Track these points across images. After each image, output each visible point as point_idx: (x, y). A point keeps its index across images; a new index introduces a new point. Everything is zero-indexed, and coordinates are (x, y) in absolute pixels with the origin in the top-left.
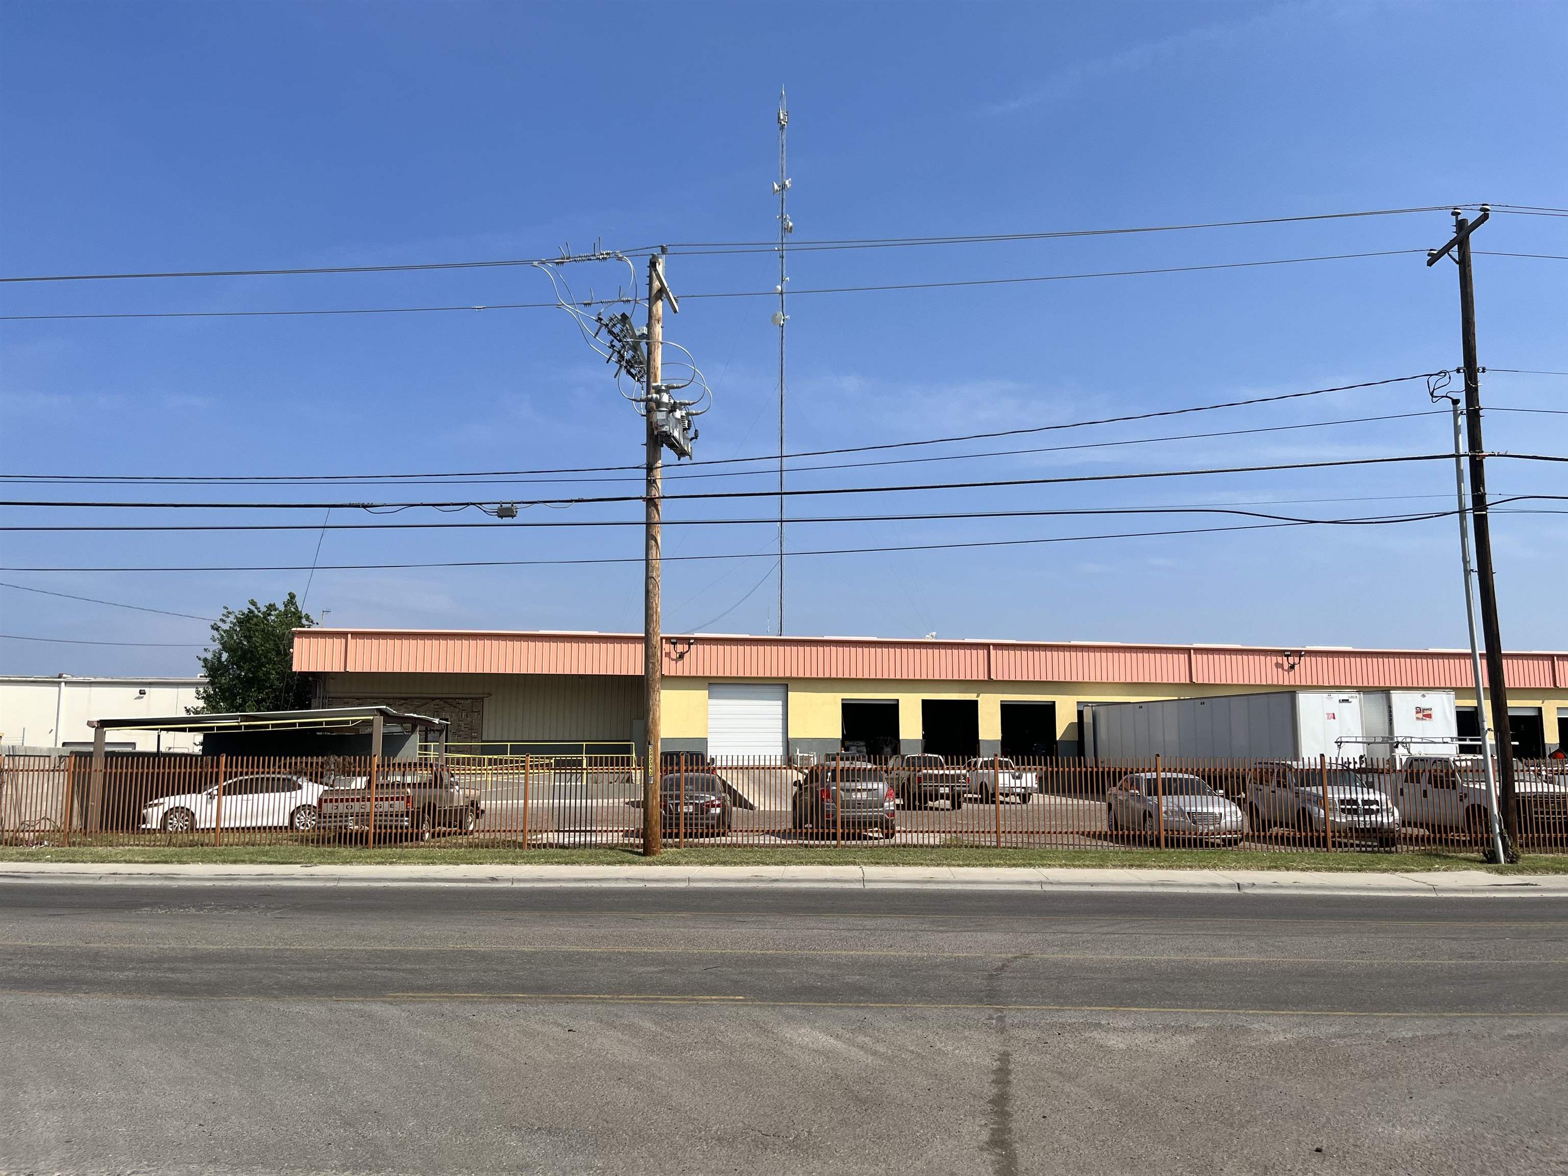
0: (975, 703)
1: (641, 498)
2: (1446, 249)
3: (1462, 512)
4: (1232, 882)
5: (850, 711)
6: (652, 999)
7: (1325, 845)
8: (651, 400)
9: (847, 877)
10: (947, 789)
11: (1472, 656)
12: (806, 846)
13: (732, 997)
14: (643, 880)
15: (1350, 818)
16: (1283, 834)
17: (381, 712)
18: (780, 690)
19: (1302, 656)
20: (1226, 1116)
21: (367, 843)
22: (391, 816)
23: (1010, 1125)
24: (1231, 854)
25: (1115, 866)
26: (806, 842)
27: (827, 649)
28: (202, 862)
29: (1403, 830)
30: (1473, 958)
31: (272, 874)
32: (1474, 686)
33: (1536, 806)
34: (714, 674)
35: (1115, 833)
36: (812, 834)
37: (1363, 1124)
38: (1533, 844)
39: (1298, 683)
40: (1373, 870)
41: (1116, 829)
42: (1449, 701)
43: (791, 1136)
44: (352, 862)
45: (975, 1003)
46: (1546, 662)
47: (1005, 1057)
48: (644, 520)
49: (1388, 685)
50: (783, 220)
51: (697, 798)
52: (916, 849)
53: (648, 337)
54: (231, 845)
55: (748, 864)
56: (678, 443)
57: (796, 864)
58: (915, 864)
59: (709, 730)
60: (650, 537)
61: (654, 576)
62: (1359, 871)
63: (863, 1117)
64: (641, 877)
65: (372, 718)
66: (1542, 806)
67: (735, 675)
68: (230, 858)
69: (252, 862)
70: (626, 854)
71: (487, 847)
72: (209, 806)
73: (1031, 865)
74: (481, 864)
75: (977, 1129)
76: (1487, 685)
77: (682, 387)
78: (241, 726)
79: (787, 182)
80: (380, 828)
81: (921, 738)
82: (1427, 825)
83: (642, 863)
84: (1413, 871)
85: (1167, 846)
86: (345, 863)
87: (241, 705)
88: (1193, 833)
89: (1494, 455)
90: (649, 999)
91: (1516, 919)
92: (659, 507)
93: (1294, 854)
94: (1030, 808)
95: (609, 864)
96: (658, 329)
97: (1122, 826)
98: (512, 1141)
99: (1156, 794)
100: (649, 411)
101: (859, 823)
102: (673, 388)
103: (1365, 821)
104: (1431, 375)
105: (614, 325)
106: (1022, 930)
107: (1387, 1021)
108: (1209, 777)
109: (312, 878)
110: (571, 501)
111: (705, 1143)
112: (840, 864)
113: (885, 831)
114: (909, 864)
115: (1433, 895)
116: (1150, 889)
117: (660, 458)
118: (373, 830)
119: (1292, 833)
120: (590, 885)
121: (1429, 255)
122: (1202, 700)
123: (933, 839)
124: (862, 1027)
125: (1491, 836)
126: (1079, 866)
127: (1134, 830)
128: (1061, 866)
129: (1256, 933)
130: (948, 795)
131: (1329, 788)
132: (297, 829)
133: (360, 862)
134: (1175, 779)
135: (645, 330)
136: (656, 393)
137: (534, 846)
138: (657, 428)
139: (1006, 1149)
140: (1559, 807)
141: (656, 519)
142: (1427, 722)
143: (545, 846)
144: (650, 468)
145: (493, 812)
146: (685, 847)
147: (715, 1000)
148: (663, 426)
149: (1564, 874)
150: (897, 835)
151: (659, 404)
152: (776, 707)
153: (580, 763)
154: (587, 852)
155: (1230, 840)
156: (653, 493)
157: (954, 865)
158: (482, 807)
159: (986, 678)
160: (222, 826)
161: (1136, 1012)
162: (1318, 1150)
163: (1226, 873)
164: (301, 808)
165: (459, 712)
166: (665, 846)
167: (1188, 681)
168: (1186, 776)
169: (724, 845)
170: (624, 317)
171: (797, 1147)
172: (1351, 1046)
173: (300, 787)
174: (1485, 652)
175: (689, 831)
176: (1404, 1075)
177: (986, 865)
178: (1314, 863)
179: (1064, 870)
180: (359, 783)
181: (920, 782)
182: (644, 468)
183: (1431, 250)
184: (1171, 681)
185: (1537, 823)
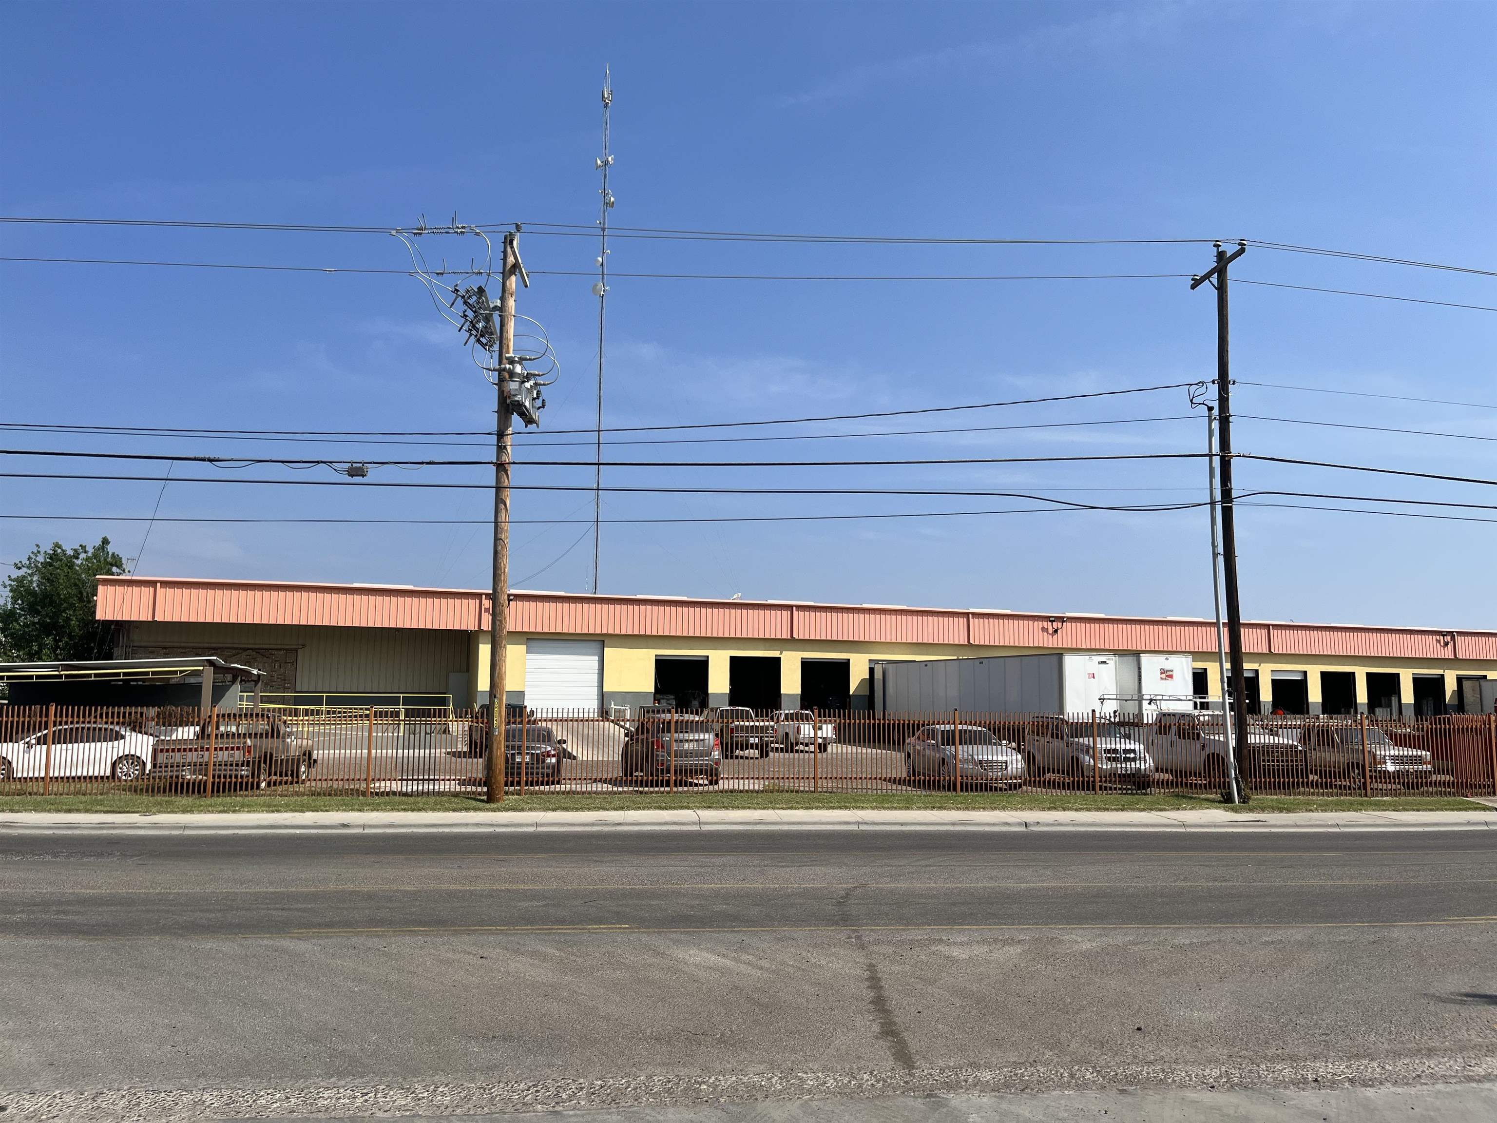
0: (778, 660)
1: (491, 463)
2: (1207, 276)
3: (1213, 503)
4: (1019, 821)
5: (662, 665)
6: (546, 929)
7: (1094, 789)
8: (504, 369)
9: (684, 820)
10: (757, 739)
11: (1216, 624)
12: (641, 792)
13: (618, 926)
14: (492, 825)
15: (1114, 765)
16: (1055, 779)
17: (211, 663)
18: (596, 646)
19: (1065, 621)
20: (1061, 1006)
21: (205, 791)
22: (231, 765)
23: (894, 1020)
24: (1016, 797)
25: (919, 808)
26: (641, 789)
27: (643, 607)
28: (35, 811)
29: (1157, 775)
30: (1225, 881)
31: (114, 823)
32: (1217, 651)
33: (1264, 755)
34: (532, 630)
35: (913, 778)
36: (642, 781)
37: (1167, 1009)
38: (1261, 787)
39: (1065, 646)
40: (1133, 810)
41: (914, 775)
42: (1187, 663)
43: (717, 1034)
44: (193, 811)
45: (833, 925)
46: (1263, 631)
47: (871, 967)
48: (494, 484)
49: (1139, 648)
50: (605, 195)
51: (533, 748)
52: (742, 794)
53: (501, 309)
54: (61, 794)
55: (589, 809)
56: (528, 411)
57: (634, 809)
58: (744, 808)
59: (527, 683)
60: (499, 501)
61: (503, 538)
62: (1122, 810)
63: (771, 1018)
64: (490, 822)
65: (201, 668)
66: (1268, 755)
67: (554, 631)
68: (64, 807)
69: (87, 811)
70: (471, 801)
71: (330, 795)
72: (26, 756)
73: (846, 808)
74: (327, 811)
75: (868, 1023)
76: (1228, 650)
77: (534, 359)
78: (62, 675)
79: (610, 159)
80: (219, 777)
81: (728, 692)
82: (1171, 771)
83: (487, 809)
84: (1165, 810)
85: (962, 790)
86: (184, 811)
87: (37, 653)
88: (984, 778)
89: (1240, 456)
90: (543, 929)
91: (1253, 849)
92: (509, 472)
93: (1069, 797)
94: (830, 757)
95: (454, 810)
96: (511, 303)
97: (919, 773)
98: (474, 1048)
99: (954, 744)
100: (501, 380)
101: (686, 771)
102: (526, 359)
103: (1126, 767)
104: (1191, 385)
105: (470, 296)
106: (853, 864)
107: (1169, 931)
108: (994, 729)
109: (155, 826)
110: (422, 463)
111: (645, 1042)
112: (675, 808)
113: (710, 778)
114: (738, 808)
115: (1182, 830)
116: (951, 828)
117: (510, 426)
118: (211, 780)
119: (1062, 779)
120: (441, 830)
121: (1193, 279)
122: (981, 660)
123: (756, 785)
124: (742, 948)
125: (1227, 780)
126: (888, 808)
127: (929, 775)
128: (873, 808)
129: (1049, 864)
130: (757, 745)
131: (1098, 739)
132: (119, 779)
133: (202, 811)
134: (965, 731)
135: (499, 303)
136: (509, 364)
137: (377, 794)
138: (509, 397)
139: (896, 1037)
140: (1282, 756)
141: (506, 484)
142: (1169, 682)
143: (388, 794)
144: (501, 435)
145: (326, 761)
146: (526, 794)
147: (604, 928)
148: (515, 395)
149: (1286, 813)
150: (721, 782)
151: (512, 374)
152: (592, 661)
153: (397, 714)
154: (432, 799)
155: (1015, 785)
156: (503, 458)
157: (778, 809)
158: (314, 757)
159: (789, 637)
160: (51, 775)
161: (968, 930)
162: (1139, 1029)
163: (1014, 813)
164: (124, 757)
165: (272, 662)
166: (506, 793)
167: (966, 643)
168: (975, 728)
169: (563, 793)
170: (481, 290)
171: (724, 1042)
172: (1143, 951)
173: (123, 737)
174: (1227, 621)
175: (530, 779)
176: (1191, 973)
177: (807, 808)
178: (1086, 804)
179: (876, 811)
180: (187, 733)
181: (732, 732)
182: (495, 434)
183: (1195, 275)
184: (951, 642)
185: (1264, 770)
